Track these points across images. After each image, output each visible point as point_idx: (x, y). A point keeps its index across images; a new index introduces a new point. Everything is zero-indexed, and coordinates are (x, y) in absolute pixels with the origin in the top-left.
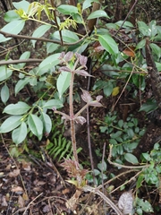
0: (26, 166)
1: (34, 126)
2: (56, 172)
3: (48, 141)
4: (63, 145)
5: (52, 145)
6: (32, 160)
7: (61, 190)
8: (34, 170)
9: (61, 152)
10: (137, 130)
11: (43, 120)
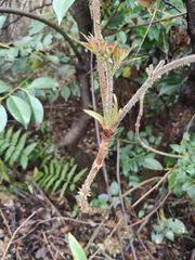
0: (7, 201)
1: (17, 110)
2: (50, 207)
3: (36, 170)
4: (58, 173)
5: (41, 174)
6: (14, 194)
7: (59, 228)
8: (18, 205)
9: (55, 182)
10: (152, 139)
11: (29, 103)
